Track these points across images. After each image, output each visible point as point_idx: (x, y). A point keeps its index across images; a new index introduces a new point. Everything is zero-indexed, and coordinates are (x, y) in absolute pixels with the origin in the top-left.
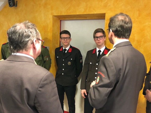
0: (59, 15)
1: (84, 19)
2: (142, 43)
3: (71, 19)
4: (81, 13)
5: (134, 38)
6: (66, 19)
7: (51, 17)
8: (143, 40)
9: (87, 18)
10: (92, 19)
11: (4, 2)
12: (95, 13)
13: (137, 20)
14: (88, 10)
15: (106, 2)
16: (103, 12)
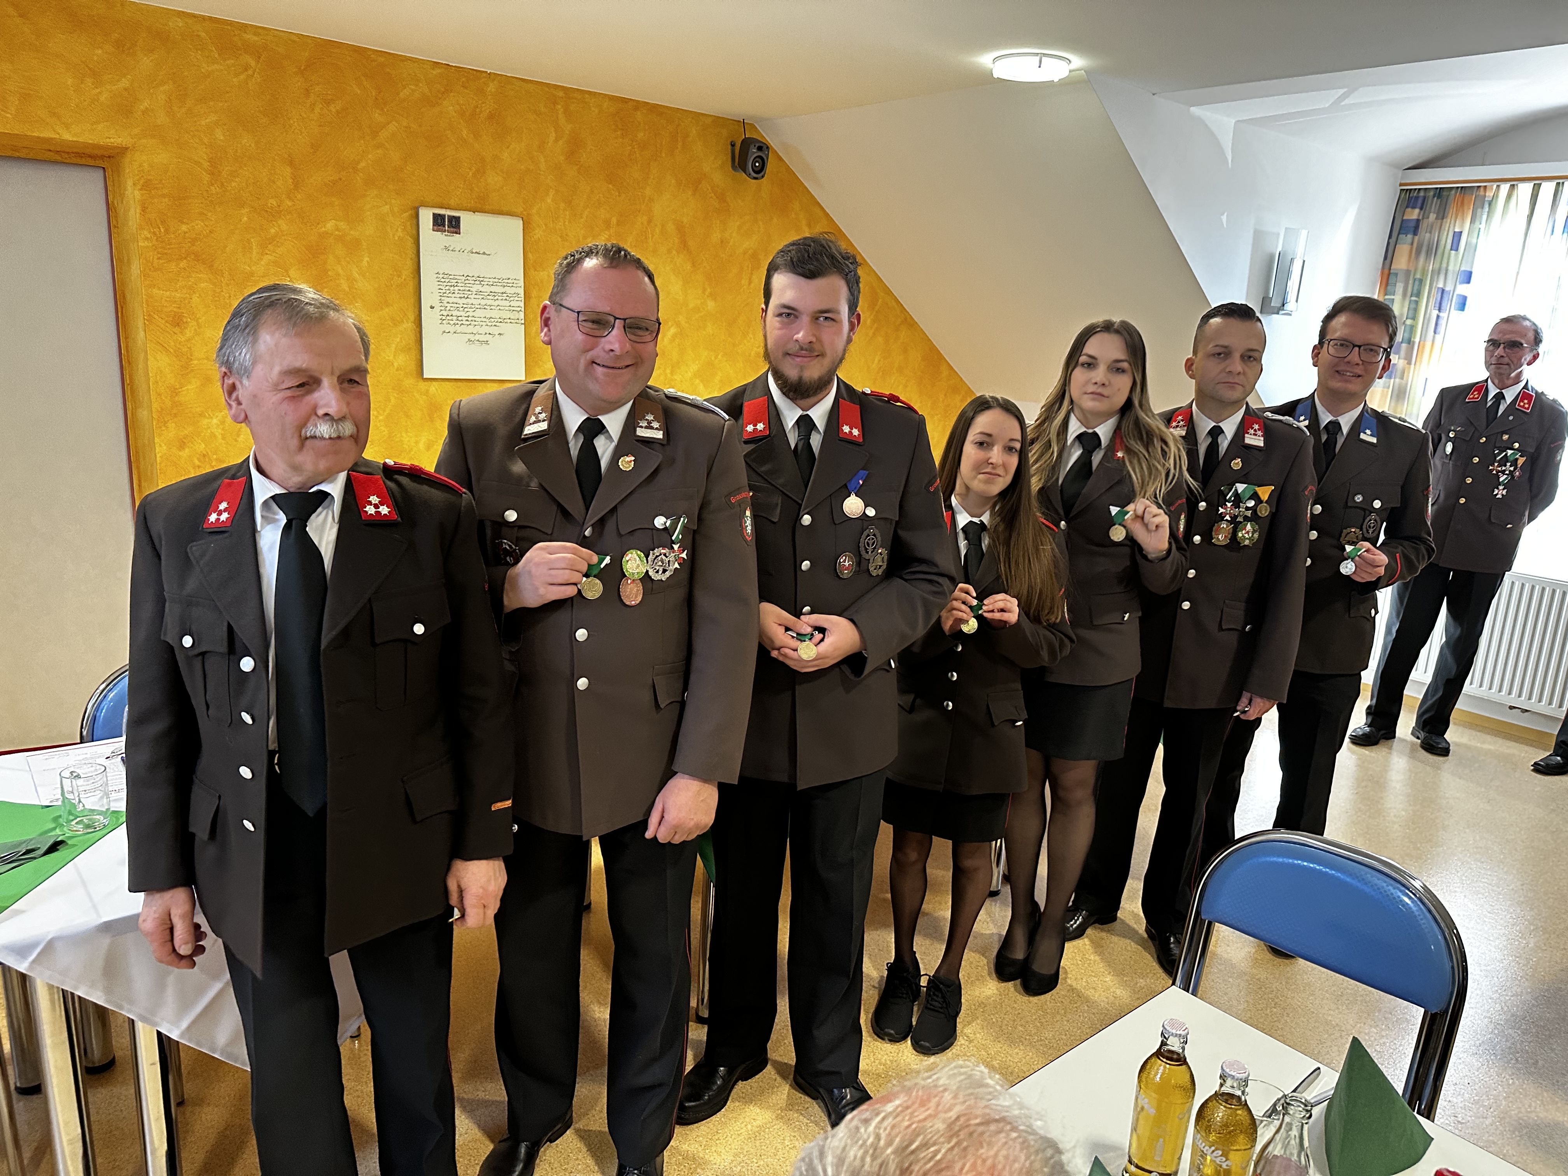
16: (112, 140)
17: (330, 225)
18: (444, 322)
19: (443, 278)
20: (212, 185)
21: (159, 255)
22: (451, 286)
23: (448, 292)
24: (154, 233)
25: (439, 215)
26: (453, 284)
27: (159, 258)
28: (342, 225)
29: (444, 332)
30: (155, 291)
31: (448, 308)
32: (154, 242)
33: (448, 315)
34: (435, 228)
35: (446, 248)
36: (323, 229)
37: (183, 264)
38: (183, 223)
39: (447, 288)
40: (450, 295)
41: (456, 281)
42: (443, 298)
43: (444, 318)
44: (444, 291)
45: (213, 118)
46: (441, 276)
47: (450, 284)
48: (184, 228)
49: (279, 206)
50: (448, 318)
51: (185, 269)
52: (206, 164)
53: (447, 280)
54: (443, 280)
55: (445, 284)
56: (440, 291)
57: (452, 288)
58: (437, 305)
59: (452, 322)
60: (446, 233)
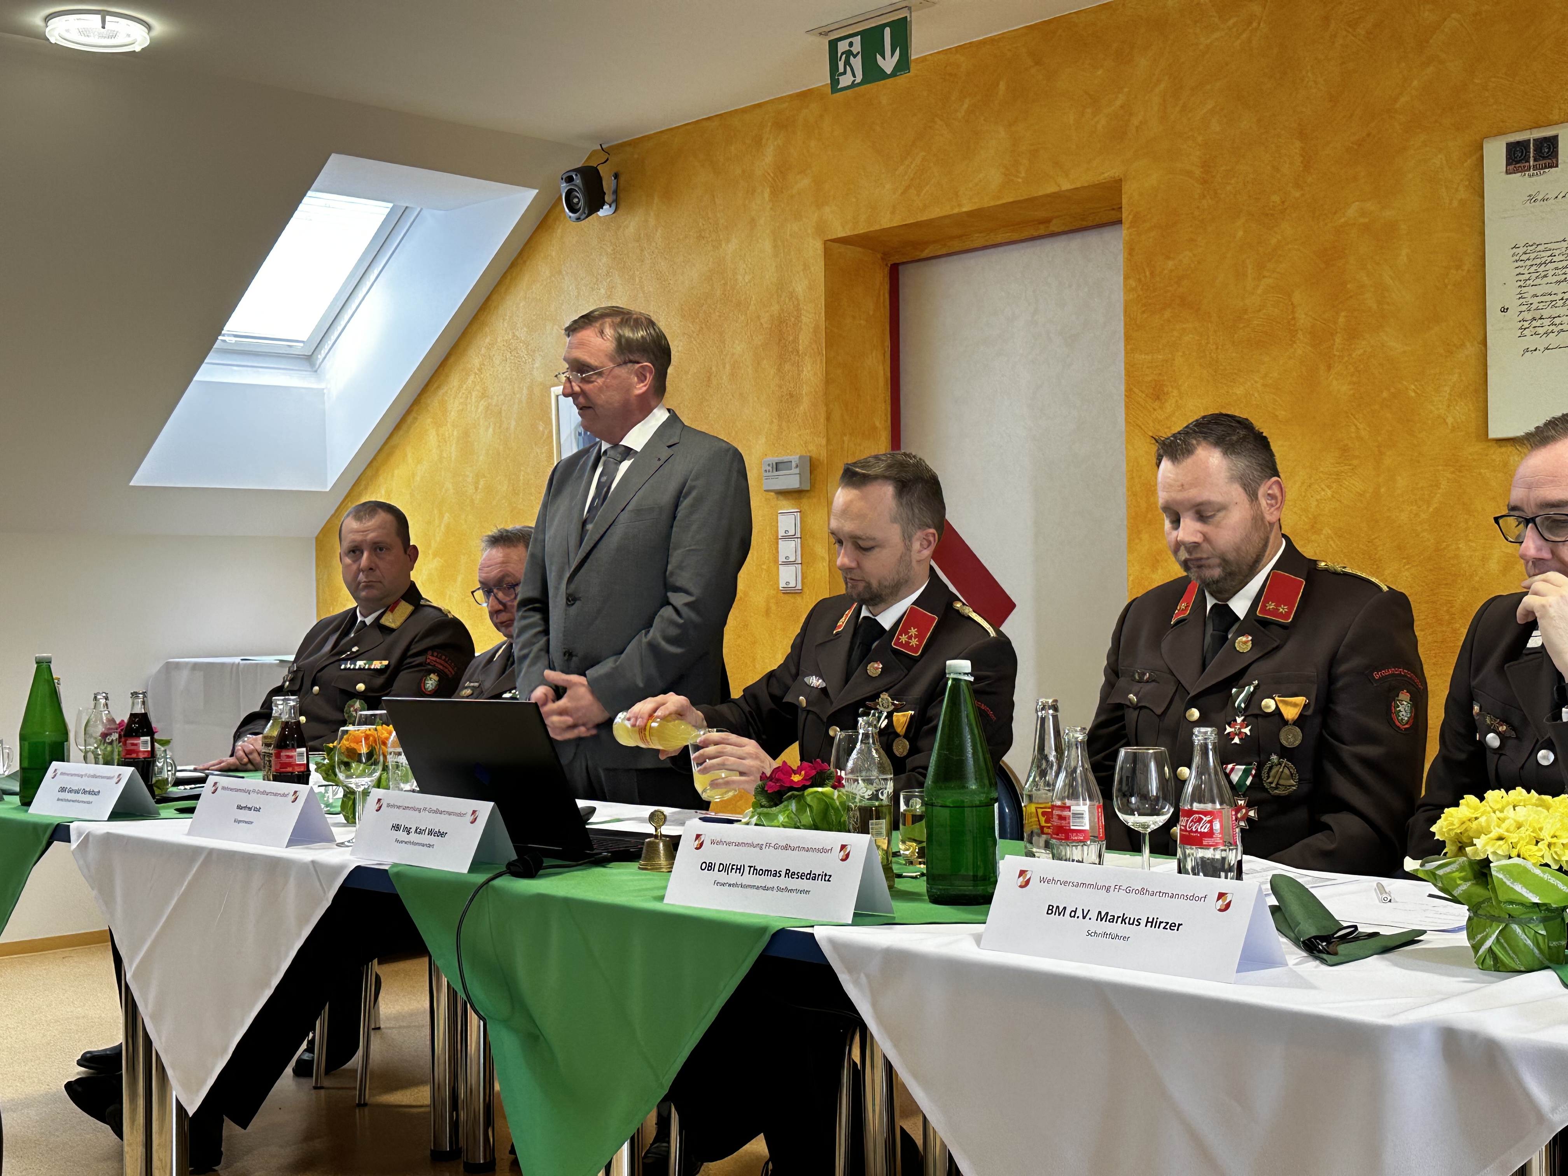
0: (861, 229)
1: (1035, 234)
2: (1338, 339)
3: (957, 245)
4: (987, 202)
5: (1294, 318)
6: (926, 253)
7: (814, 249)
8: (1341, 320)
9: (1054, 227)
10: (1085, 224)
11: (537, 191)
12: (1066, 186)
13: (1298, 194)
14: (1023, 175)
15: (1121, 107)
16: (1106, 175)
17: (1352, 211)
18: (1526, 332)
19: (1525, 253)
20: (1204, 197)
21: (1144, 309)
22: (1541, 264)
23: (1534, 276)
24: (1140, 280)
25: (1518, 143)
26: (1543, 260)
27: (1144, 312)
28: (1369, 206)
29: (1527, 350)
30: (1137, 356)
31: (1534, 307)
32: (1141, 293)
33: (1534, 319)
34: (1511, 167)
35: (1532, 199)
36: (1343, 220)
37: (1167, 314)
38: (1168, 258)
39: (1533, 269)
40: (1538, 281)
41: (1549, 253)
42: (1524, 290)
43: (1526, 324)
44: (1527, 276)
45: (1210, 104)
46: (1521, 251)
47: (1538, 261)
48: (1170, 264)
49: (1283, 202)
50: (1534, 323)
51: (1169, 321)
52: (1198, 172)
53: (1533, 256)
54: (1524, 257)
55: (1529, 263)
56: (1520, 277)
57: (1543, 268)
58: (1514, 304)
59: (1541, 331)
60: (1532, 171)
